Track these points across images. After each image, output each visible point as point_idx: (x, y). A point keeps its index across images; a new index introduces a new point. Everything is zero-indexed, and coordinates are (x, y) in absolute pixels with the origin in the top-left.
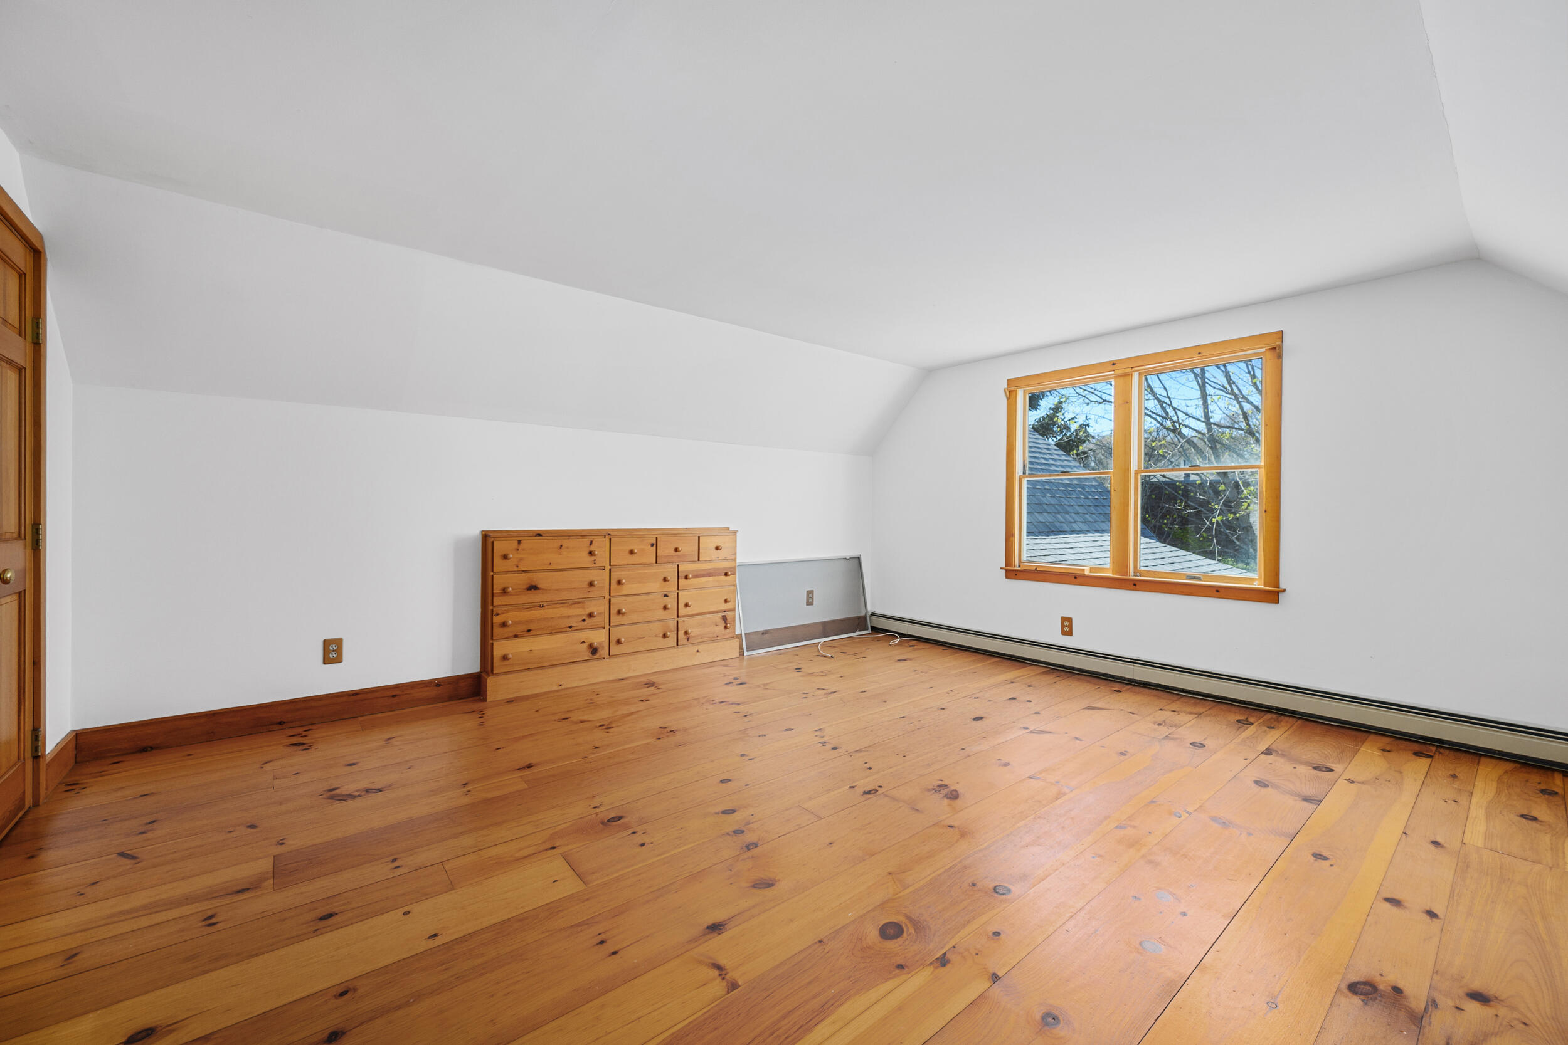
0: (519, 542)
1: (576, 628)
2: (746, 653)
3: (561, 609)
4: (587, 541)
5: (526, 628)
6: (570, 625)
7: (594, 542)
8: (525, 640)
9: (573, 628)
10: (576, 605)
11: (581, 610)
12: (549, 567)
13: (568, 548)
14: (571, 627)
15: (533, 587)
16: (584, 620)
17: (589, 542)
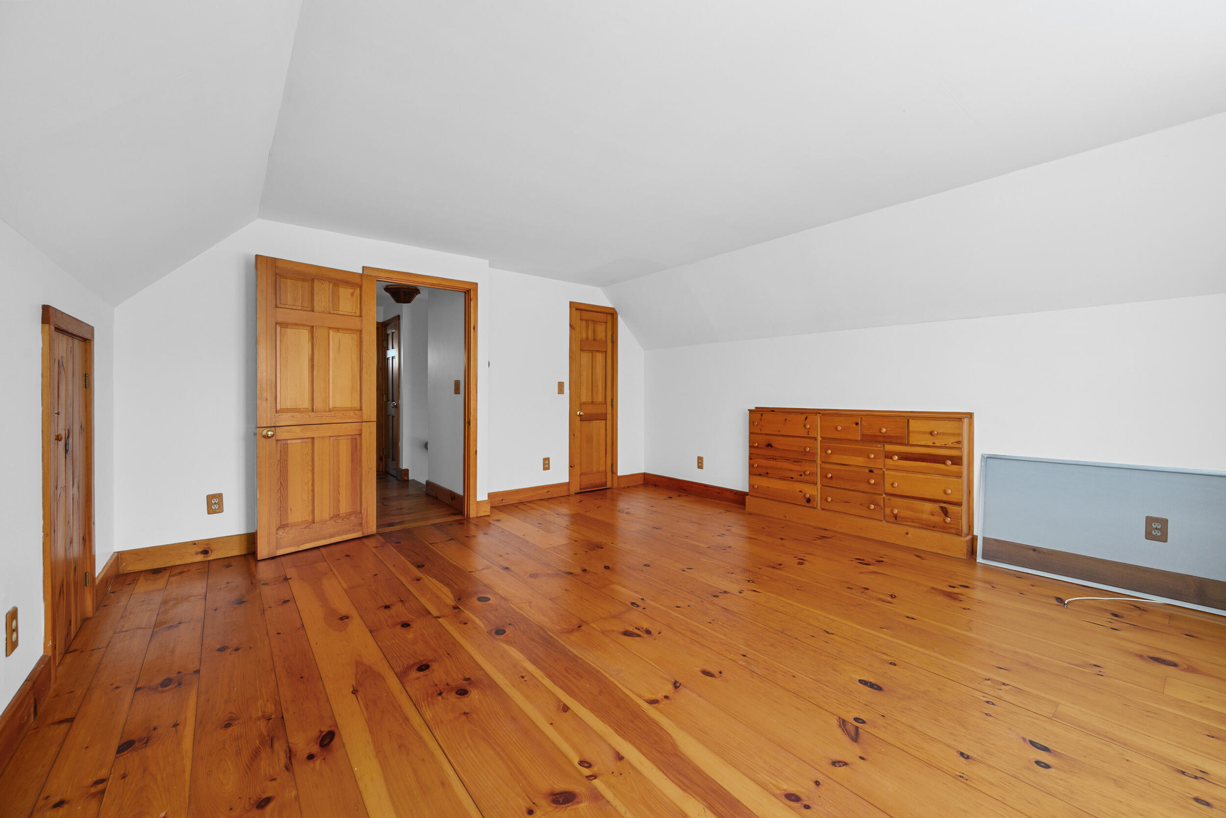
0: (762, 414)
1: (796, 480)
2: (979, 560)
3: (787, 463)
4: (804, 417)
5: (765, 471)
6: (791, 476)
7: (808, 418)
8: (765, 479)
9: (794, 479)
10: (796, 463)
11: (799, 467)
12: (779, 433)
13: (790, 421)
14: (792, 478)
15: (769, 445)
16: (801, 475)
17: (805, 418)
